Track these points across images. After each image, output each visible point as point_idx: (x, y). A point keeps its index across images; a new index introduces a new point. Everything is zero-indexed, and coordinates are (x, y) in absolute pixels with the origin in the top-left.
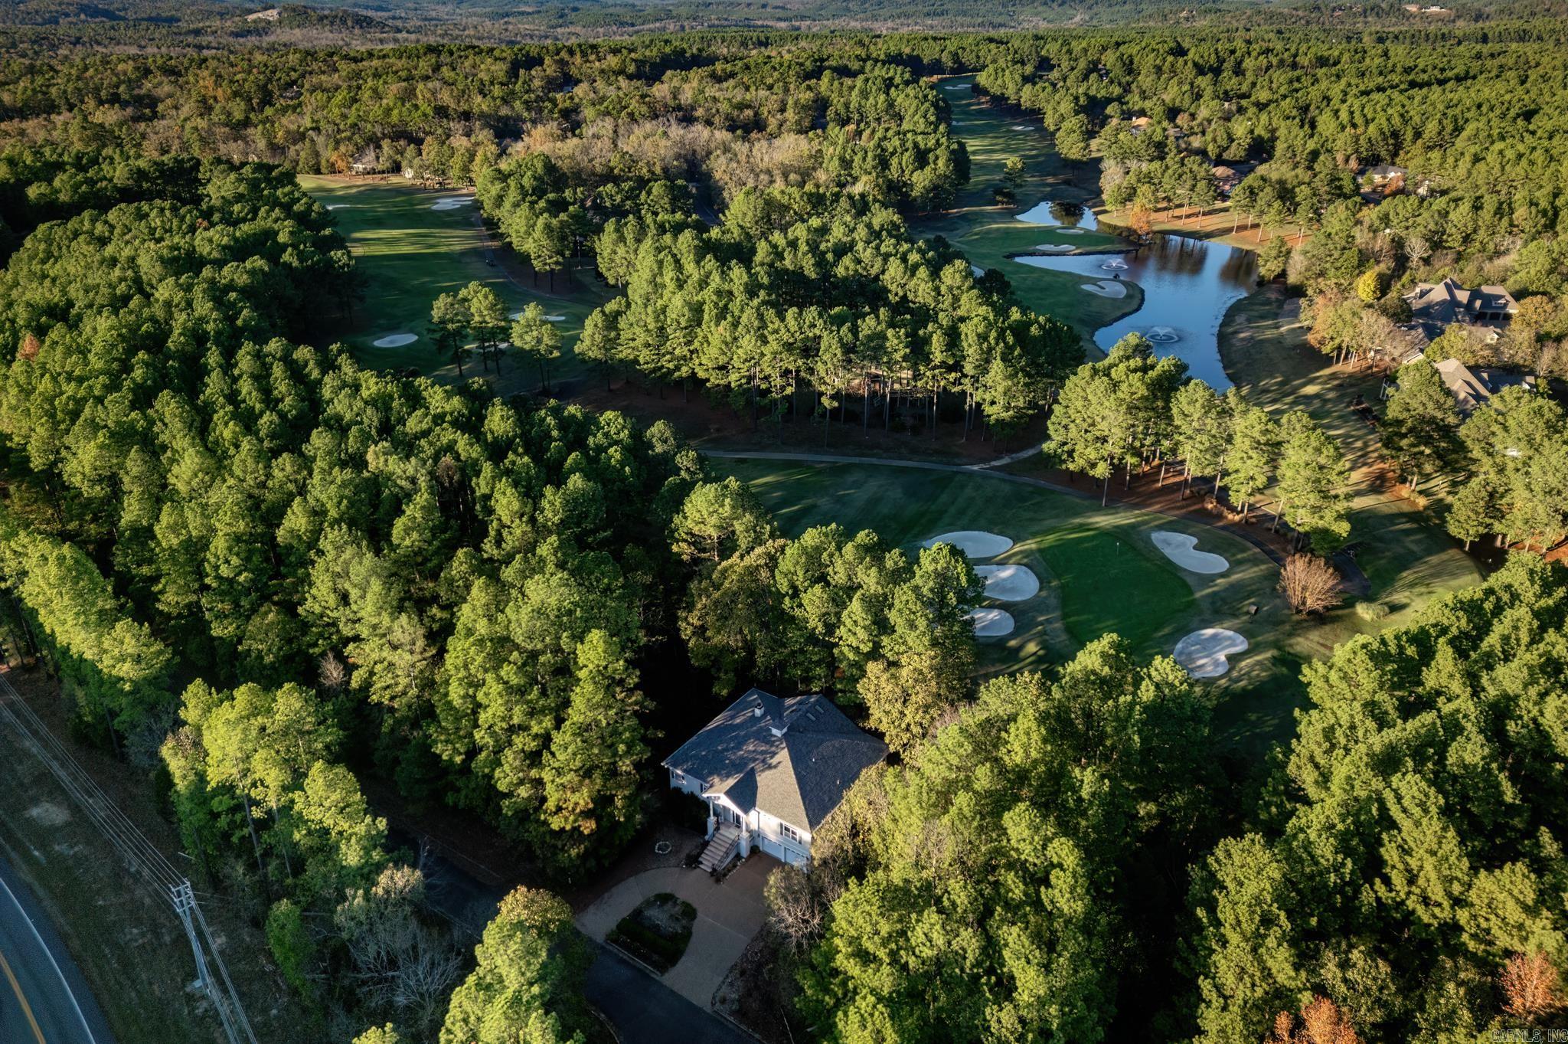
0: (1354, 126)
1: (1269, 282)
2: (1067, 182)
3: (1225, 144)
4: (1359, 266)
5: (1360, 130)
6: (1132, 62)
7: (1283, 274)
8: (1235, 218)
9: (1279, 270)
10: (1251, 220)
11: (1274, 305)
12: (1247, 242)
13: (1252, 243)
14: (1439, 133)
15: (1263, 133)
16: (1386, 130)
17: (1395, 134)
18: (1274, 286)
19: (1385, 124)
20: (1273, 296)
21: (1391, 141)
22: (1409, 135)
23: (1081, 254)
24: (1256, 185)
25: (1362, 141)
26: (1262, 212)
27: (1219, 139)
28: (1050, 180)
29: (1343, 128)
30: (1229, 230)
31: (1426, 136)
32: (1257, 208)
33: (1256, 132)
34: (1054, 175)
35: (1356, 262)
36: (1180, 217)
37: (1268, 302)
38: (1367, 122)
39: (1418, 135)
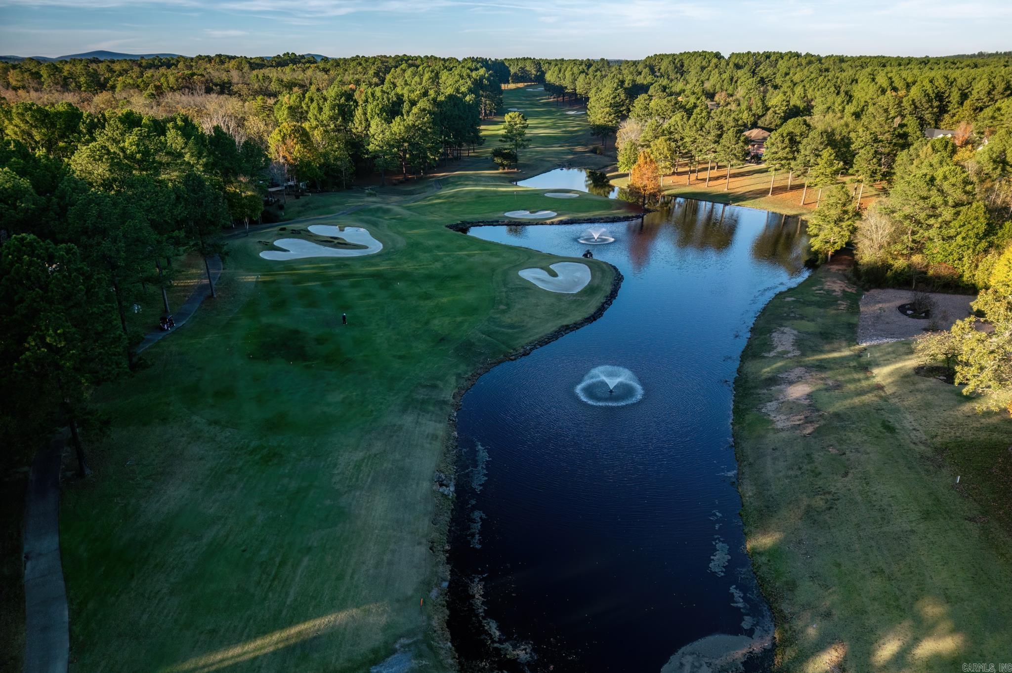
0: (895, 89)
1: (826, 261)
2: (594, 151)
3: (760, 113)
4: (987, 234)
5: (902, 93)
6: (682, 66)
7: (849, 249)
8: (772, 179)
9: (840, 244)
10: (790, 180)
11: (843, 305)
12: (788, 205)
13: (793, 207)
14: (989, 93)
15: (798, 103)
16: (930, 91)
17: (940, 96)
18: (835, 268)
19: (928, 86)
20: (837, 286)
21: (936, 104)
22: (955, 96)
23: (561, 223)
24: (797, 131)
25: (905, 103)
26: (807, 165)
27: (754, 108)
28: (579, 149)
29: (884, 91)
30: (763, 193)
31: (975, 95)
32: (800, 158)
33: (792, 103)
34: (585, 145)
35: (982, 227)
36: (704, 180)
37: (829, 300)
38: (908, 86)
39: (964, 96)
